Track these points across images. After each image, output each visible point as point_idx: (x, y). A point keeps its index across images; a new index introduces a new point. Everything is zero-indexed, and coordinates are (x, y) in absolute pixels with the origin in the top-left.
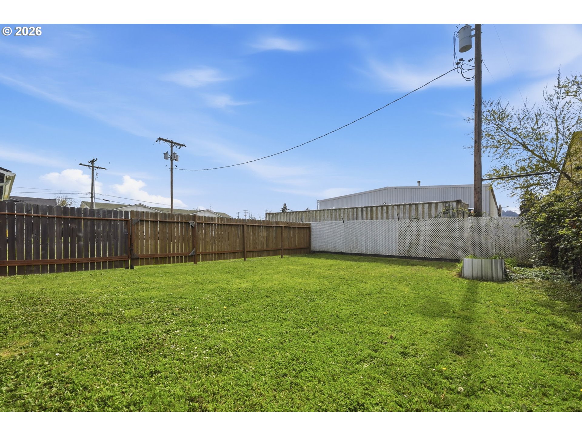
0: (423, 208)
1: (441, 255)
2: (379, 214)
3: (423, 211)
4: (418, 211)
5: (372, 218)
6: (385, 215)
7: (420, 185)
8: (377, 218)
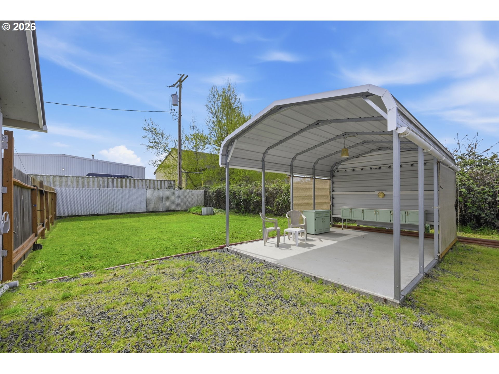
0: (157, 183)
1: (170, 209)
2: (128, 184)
3: (157, 185)
4: (154, 185)
5: (122, 187)
6: (132, 185)
7: (94, 159)
8: (126, 187)
